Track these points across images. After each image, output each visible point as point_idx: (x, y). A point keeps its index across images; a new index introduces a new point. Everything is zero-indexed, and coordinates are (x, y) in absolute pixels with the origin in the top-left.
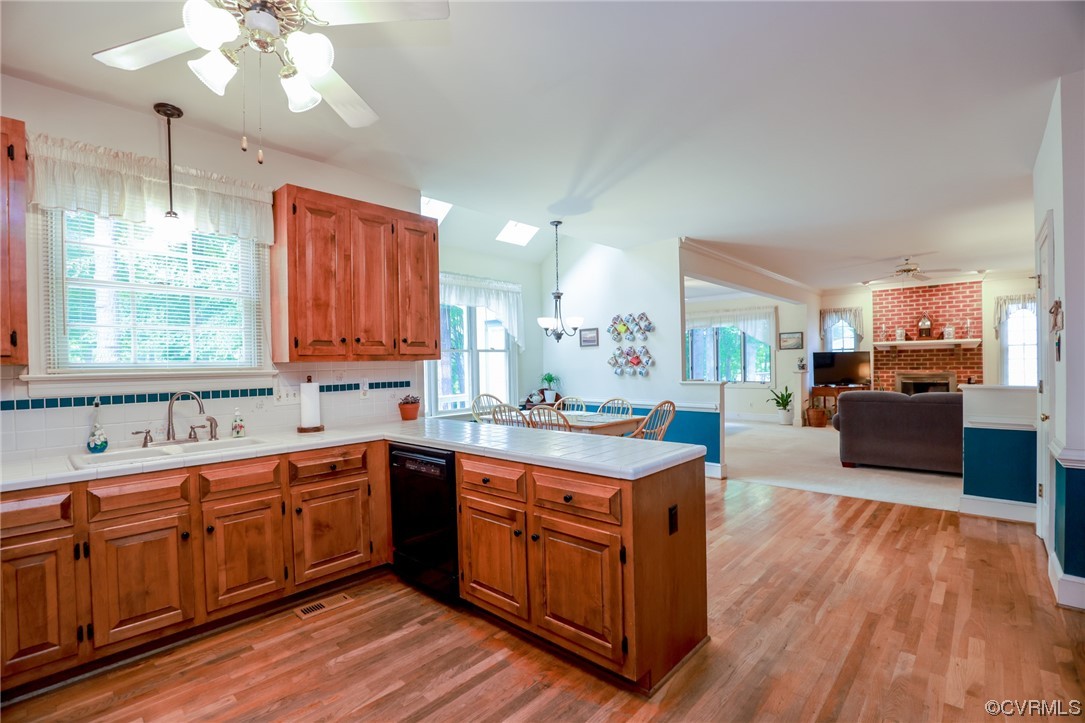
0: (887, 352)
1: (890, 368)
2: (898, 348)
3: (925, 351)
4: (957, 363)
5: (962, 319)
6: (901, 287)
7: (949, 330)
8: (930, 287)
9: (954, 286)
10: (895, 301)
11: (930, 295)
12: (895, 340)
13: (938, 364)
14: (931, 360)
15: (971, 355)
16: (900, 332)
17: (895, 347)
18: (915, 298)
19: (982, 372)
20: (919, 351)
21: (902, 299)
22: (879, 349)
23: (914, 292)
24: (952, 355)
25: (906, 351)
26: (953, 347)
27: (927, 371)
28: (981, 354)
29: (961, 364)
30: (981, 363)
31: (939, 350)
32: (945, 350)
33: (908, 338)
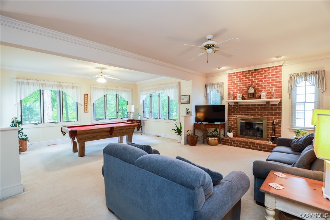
0: (234, 105)
1: (235, 114)
2: (239, 104)
3: (252, 105)
4: (267, 113)
5: (271, 88)
6: (241, 71)
7: (263, 94)
8: (255, 70)
9: (267, 69)
10: (238, 78)
11: (255, 75)
12: (236, 99)
13: (258, 113)
14: (255, 110)
15: (275, 108)
16: (239, 95)
17: (237, 103)
18: (247, 77)
19: (281, 118)
20: (249, 105)
21: (241, 77)
22: (230, 104)
23: (247, 73)
24: (265, 108)
25: (243, 105)
26: (265, 103)
27: (253, 117)
28: (281, 108)
29: (270, 113)
30: (281, 113)
31: (259, 105)
32: (262, 105)
33: (243, 98)
